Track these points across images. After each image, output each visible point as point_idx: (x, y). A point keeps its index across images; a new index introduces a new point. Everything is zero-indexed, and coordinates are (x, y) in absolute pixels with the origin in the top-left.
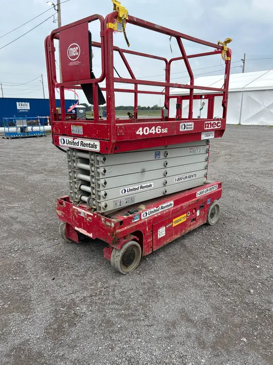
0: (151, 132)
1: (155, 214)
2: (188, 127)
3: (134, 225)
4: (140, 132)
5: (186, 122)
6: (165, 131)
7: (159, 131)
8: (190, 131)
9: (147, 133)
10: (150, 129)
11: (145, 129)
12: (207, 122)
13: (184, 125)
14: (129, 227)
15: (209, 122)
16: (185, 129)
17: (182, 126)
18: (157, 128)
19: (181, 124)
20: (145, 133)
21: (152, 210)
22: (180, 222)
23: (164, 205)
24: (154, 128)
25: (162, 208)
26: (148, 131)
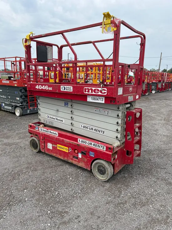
0: (42, 88)
1: (46, 133)
2: (67, 89)
3: (34, 130)
4: (37, 87)
5: (65, 85)
6: (51, 89)
7: (47, 88)
8: (70, 92)
9: (41, 88)
10: (42, 87)
11: (39, 86)
12: (87, 88)
13: (64, 87)
14: (33, 130)
15: (90, 88)
16: (65, 90)
17: (62, 88)
18: (46, 87)
19: (61, 87)
20: (40, 88)
21: (45, 130)
22: (62, 150)
23: (52, 132)
24: (44, 86)
25: (50, 132)
26: (41, 87)
